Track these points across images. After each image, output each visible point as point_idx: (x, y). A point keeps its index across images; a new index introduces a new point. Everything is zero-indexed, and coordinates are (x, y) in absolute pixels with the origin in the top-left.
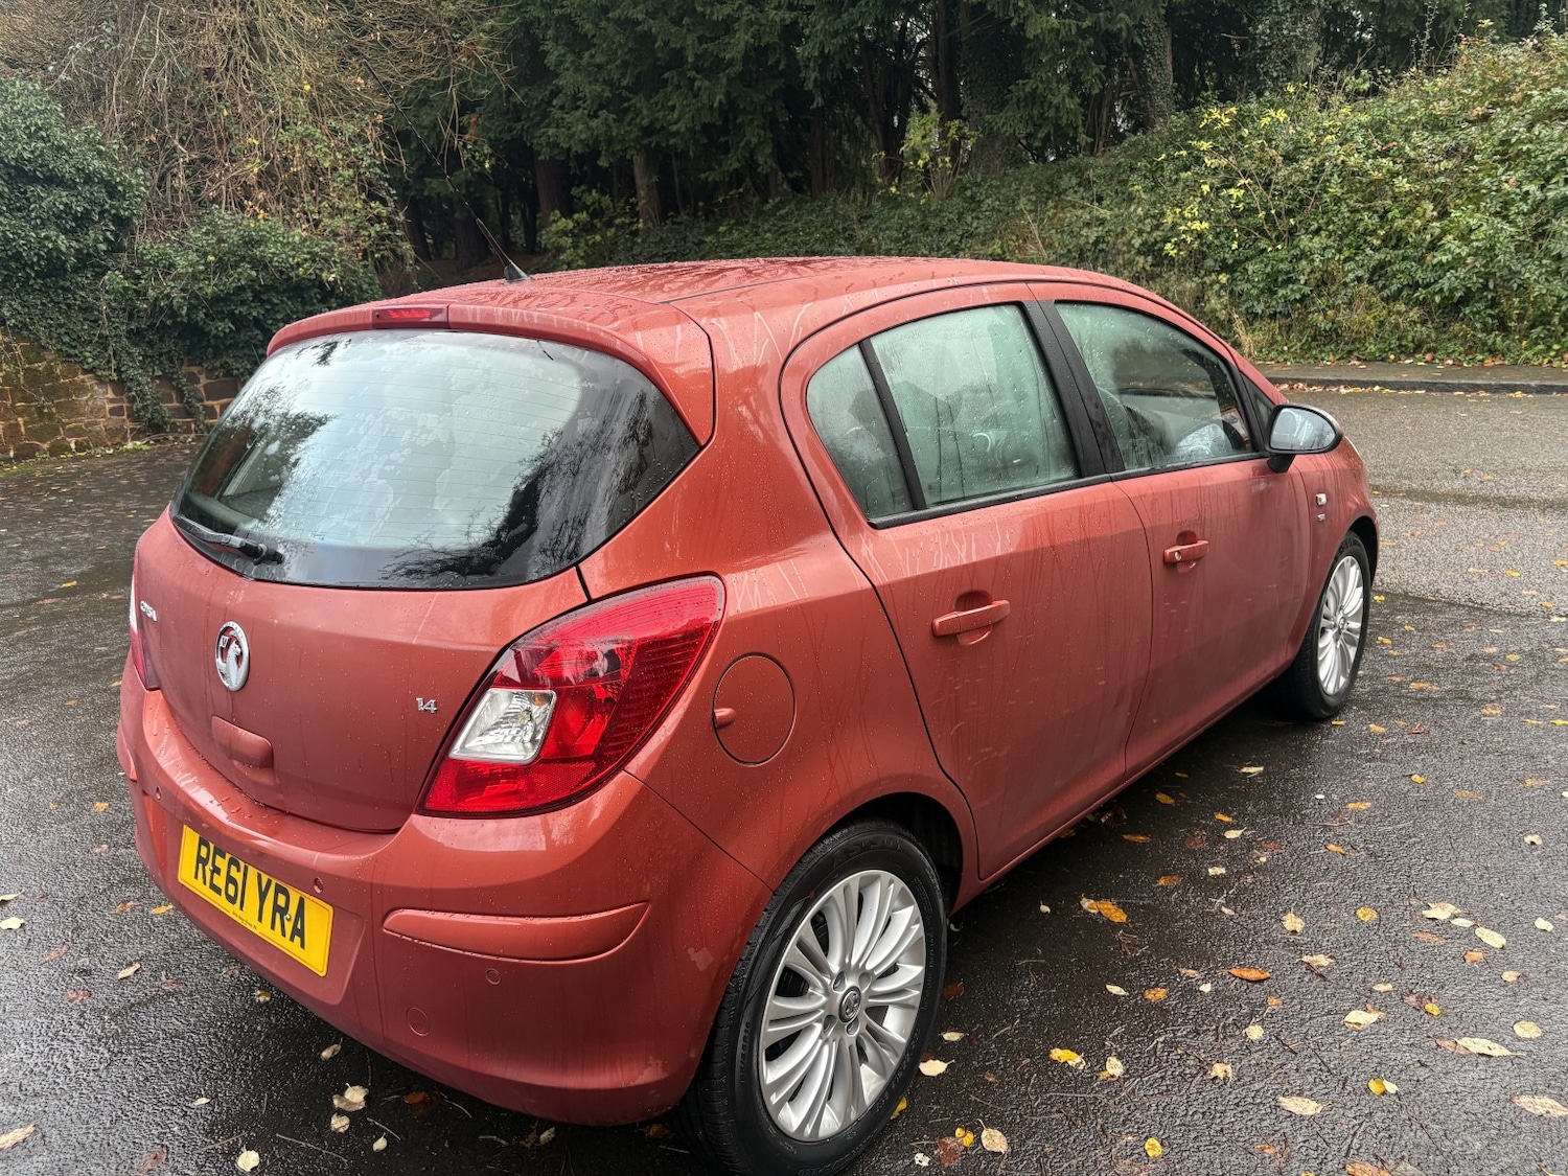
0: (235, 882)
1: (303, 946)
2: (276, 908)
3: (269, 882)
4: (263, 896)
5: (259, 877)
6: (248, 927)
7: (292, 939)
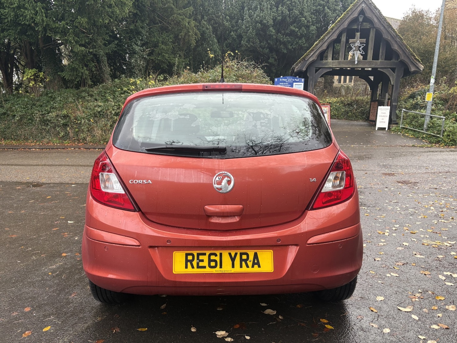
0: (215, 261)
1: (259, 266)
2: (241, 260)
3: (236, 254)
4: (233, 260)
5: (230, 254)
6: (226, 272)
7: (253, 267)
